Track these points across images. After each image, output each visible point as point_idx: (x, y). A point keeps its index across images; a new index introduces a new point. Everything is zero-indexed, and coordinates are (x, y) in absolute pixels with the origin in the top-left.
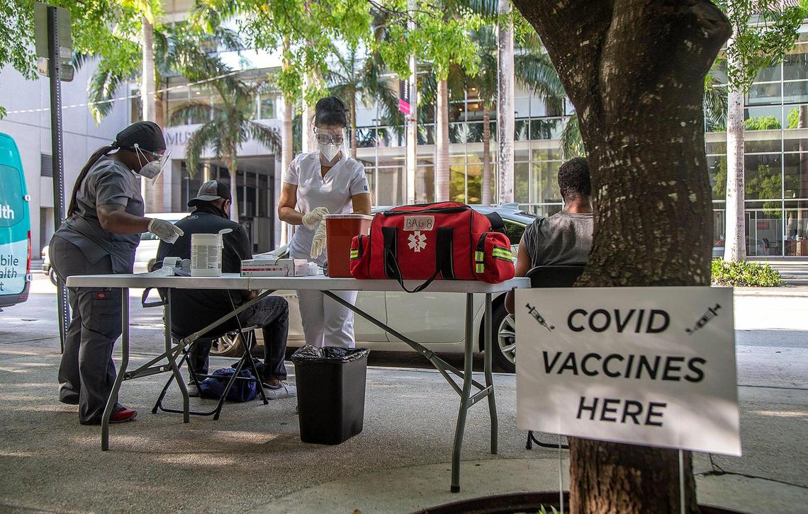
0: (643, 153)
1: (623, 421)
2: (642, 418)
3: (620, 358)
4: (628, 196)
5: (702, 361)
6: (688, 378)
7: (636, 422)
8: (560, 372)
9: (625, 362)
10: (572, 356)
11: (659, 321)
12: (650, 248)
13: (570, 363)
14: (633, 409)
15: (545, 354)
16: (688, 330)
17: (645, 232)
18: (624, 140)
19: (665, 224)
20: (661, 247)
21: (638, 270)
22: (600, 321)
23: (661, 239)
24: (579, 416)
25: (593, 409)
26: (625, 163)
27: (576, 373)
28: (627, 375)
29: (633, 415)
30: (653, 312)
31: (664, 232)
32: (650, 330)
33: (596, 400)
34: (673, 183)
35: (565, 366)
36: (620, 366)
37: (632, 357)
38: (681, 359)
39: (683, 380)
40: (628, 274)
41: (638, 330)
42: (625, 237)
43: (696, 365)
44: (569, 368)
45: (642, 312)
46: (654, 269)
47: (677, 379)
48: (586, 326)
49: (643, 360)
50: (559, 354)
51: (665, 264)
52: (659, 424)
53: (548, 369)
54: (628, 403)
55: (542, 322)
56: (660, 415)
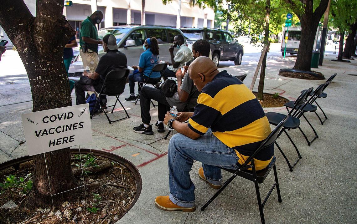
0: (54, 67)
1: (63, 143)
2: (68, 141)
3: (61, 127)
4: (51, 80)
5: (83, 123)
6: (79, 128)
7: (67, 142)
8: (42, 136)
9: (62, 128)
10: (45, 130)
11: (70, 115)
12: (61, 95)
13: (45, 132)
14: (65, 139)
15: (36, 132)
16: (78, 116)
17: (59, 90)
18: (48, 63)
19: (63, 87)
20: (64, 94)
21: (60, 102)
22: (53, 118)
23: (64, 92)
24: (50, 146)
25: (54, 143)
26: (48, 69)
27: (47, 134)
28: (63, 131)
29: (66, 141)
30: (69, 113)
31: (64, 90)
32: (68, 118)
33: (55, 140)
34: (63, 75)
35: (43, 134)
36: (61, 129)
37: (64, 126)
38: (77, 123)
39: (78, 128)
40: (57, 103)
41: (65, 119)
42: (53, 93)
43: (81, 124)
44: (45, 134)
45: (66, 114)
46: (64, 101)
47: (77, 128)
48: (49, 121)
49: (67, 126)
50: (41, 131)
51: (66, 99)
52: (73, 141)
53: (38, 136)
54: (64, 138)
55: (34, 123)
56: (73, 138)
